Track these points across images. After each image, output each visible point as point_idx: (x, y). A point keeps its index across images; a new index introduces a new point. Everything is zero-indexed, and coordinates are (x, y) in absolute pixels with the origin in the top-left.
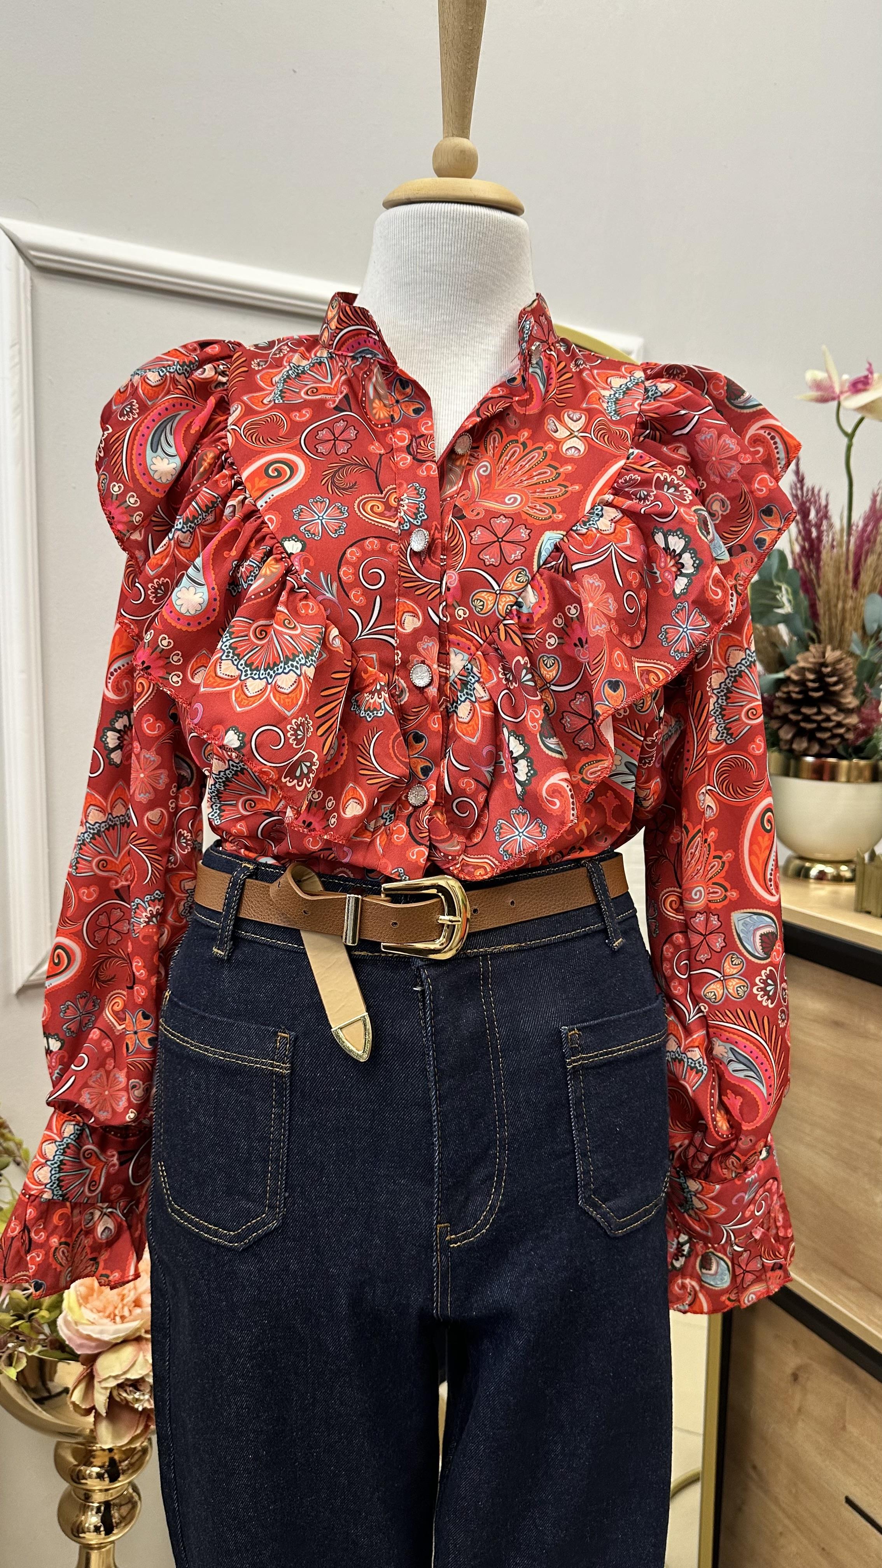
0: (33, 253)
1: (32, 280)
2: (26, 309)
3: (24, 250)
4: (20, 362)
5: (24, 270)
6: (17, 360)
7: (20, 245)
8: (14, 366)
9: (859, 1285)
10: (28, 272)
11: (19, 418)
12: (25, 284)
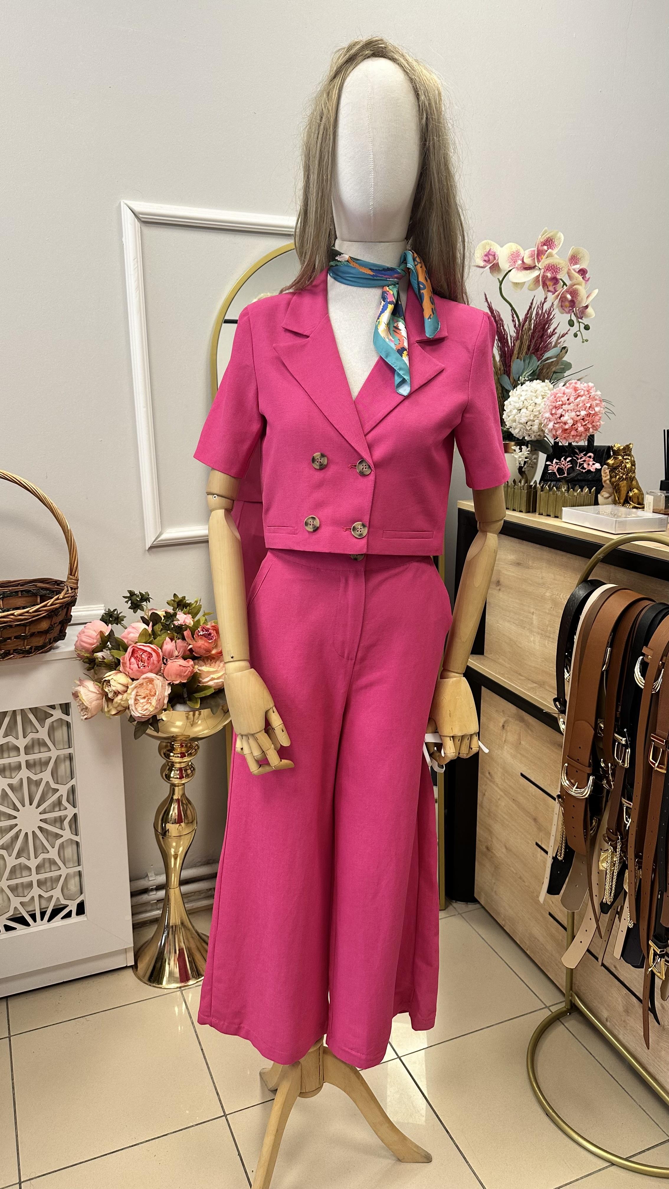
0: (141, 216)
1: (140, 227)
2: (139, 242)
3: (137, 214)
4: (138, 266)
5: (138, 224)
6: (136, 266)
7: (135, 212)
8: (135, 269)
9: (525, 678)
10: (139, 224)
11: (138, 292)
12: (138, 230)
